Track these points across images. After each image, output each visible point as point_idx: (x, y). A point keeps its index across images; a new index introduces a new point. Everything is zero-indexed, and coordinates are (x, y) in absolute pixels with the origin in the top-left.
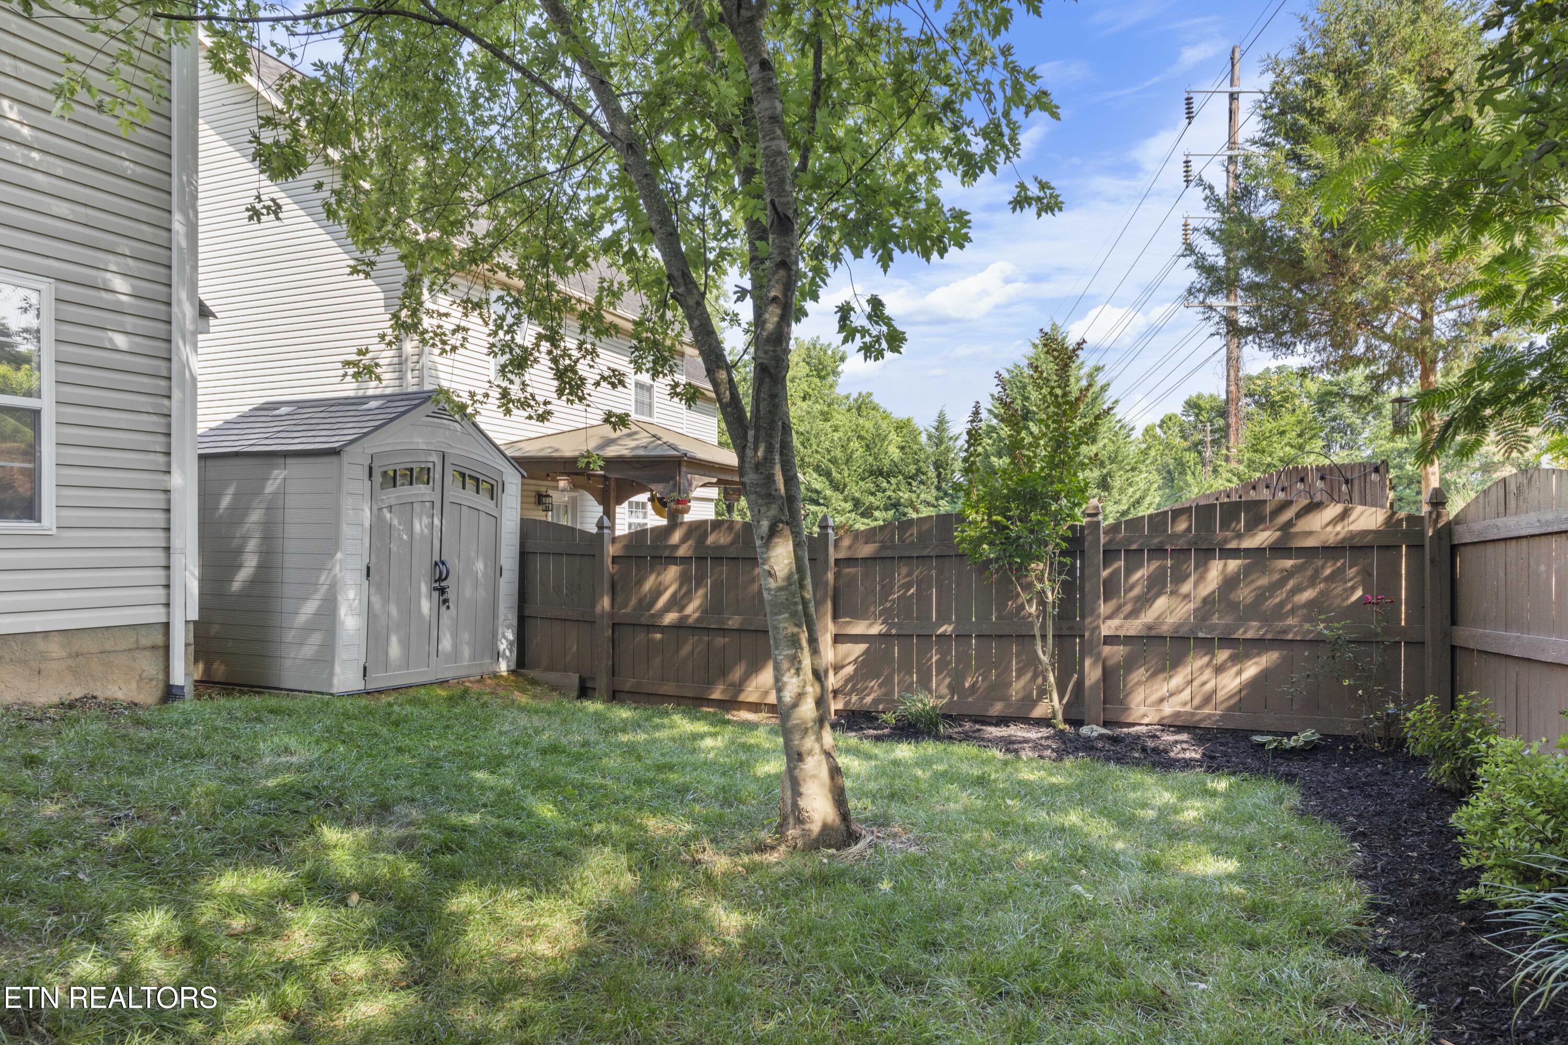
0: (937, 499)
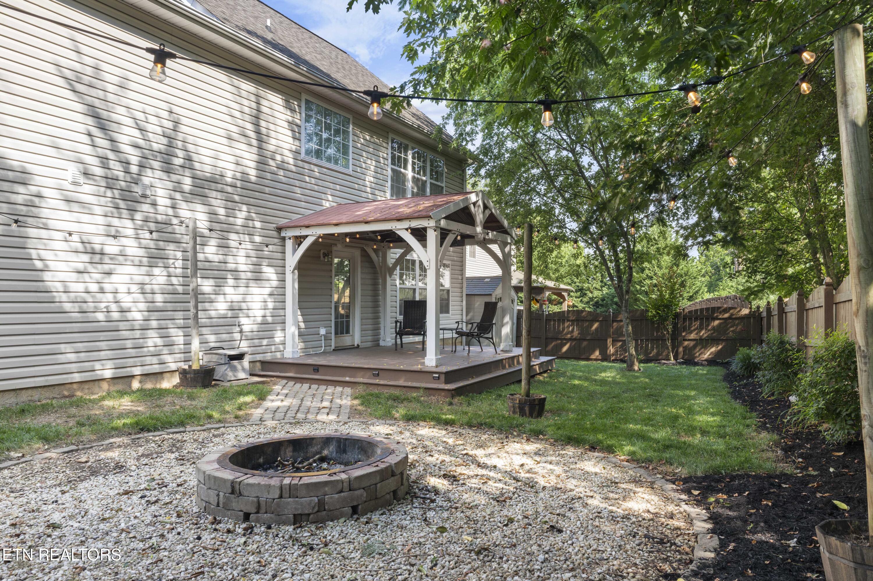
0: (602, 287)
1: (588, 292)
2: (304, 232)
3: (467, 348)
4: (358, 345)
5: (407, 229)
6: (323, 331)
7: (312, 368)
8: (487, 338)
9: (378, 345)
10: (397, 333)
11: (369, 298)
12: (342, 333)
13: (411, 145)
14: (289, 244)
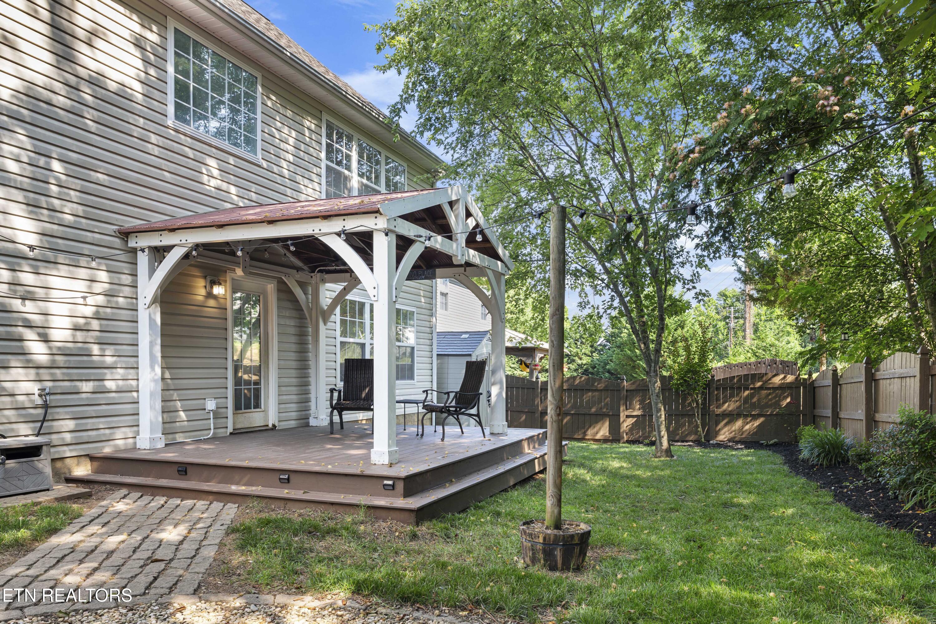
0: (592, 352)
1: (576, 358)
2: (167, 240)
3: (440, 428)
4: (274, 426)
5: (339, 234)
6: (211, 405)
7: (175, 468)
8: (470, 415)
9: (307, 425)
10: (333, 408)
11: (293, 356)
12: (248, 407)
13: (356, 136)
14: (143, 259)
